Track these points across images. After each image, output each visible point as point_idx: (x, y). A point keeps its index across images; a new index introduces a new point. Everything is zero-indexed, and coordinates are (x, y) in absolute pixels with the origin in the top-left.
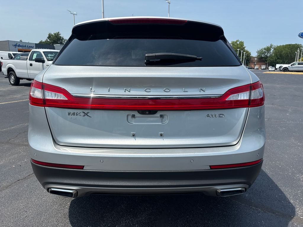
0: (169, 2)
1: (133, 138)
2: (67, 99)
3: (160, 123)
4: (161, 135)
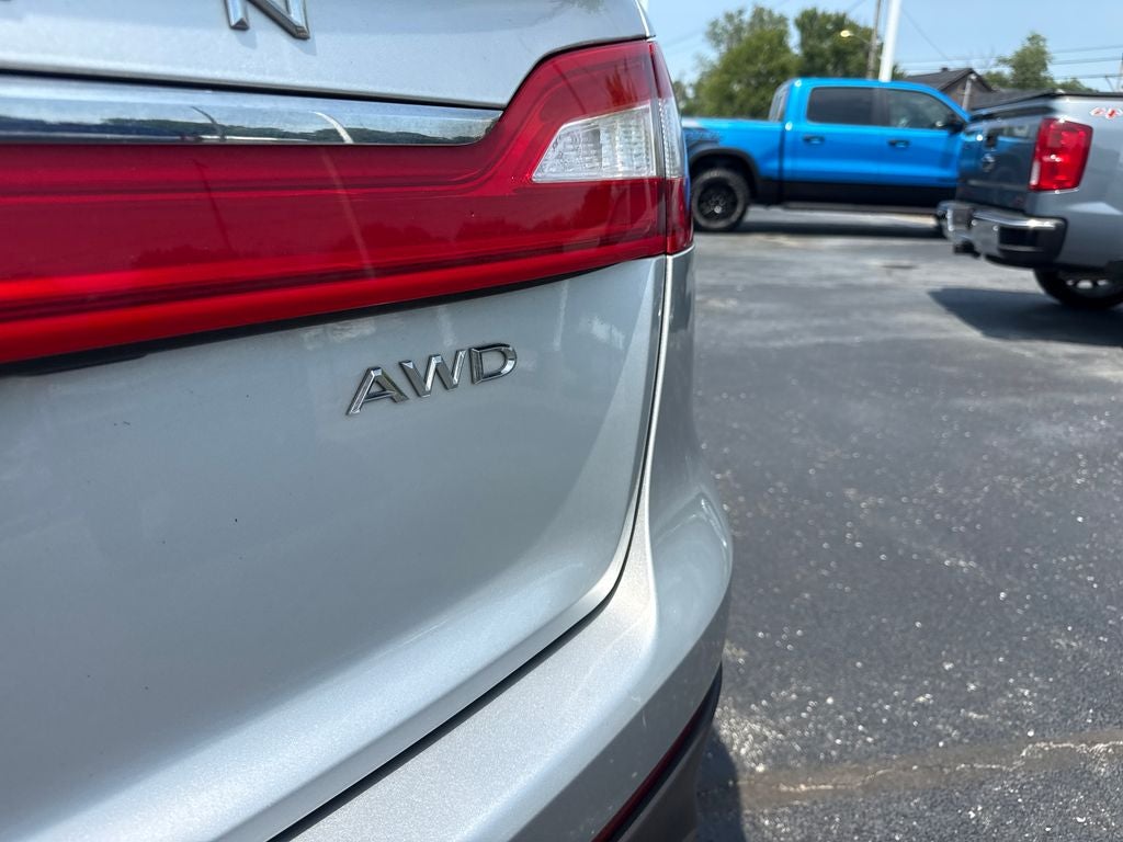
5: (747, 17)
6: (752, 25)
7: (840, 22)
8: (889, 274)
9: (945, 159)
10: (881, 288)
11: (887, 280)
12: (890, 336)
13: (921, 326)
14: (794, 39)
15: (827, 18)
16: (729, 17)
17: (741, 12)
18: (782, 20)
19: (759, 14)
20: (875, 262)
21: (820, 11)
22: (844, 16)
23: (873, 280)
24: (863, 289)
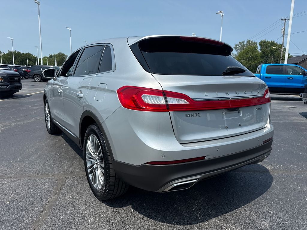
0: (38, 3)
1: (226, 130)
2: (189, 103)
3: (238, 117)
4: (240, 125)
5: (245, 43)
6: (247, 45)
7: (272, 44)
8: (289, 109)
9: (303, 82)
10: (286, 112)
11: (289, 110)
12: (289, 121)
13: (297, 120)
14: (259, 48)
15: (268, 42)
16: (240, 43)
17: (244, 42)
18: (255, 43)
19: (249, 42)
20: (285, 106)
21: (266, 41)
22: (273, 41)
23: (285, 110)
24: (282, 112)
